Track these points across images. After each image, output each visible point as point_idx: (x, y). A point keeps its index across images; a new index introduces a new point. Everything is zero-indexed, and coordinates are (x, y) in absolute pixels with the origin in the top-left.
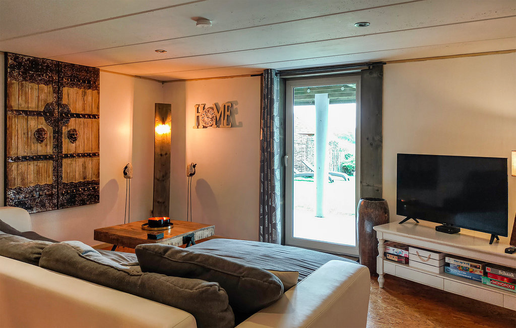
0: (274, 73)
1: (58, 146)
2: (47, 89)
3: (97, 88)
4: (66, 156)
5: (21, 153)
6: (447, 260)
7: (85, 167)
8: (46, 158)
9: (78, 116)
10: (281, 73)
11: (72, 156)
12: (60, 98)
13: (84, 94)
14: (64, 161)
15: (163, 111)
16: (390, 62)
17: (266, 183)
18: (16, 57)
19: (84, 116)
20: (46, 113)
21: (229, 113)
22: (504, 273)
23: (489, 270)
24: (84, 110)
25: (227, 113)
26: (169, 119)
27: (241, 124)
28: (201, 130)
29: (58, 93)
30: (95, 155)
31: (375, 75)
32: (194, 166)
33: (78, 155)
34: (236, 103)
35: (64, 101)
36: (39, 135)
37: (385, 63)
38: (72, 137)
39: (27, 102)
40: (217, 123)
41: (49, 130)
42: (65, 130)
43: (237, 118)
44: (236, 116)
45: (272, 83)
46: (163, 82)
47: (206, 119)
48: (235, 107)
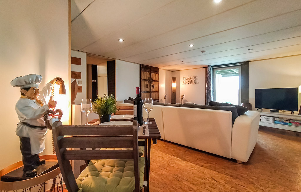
0: (211, 67)
1: (150, 89)
2: (148, 73)
3: (158, 73)
4: (152, 92)
5: (144, 91)
6: (275, 119)
7: (156, 95)
8: (148, 92)
9: (154, 81)
10: (213, 66)
11: (153, 92)
12: (151, 76)
13: (156, 75)
14: (152, 93)
15: (174, 79)
16: (252, 61)
17: (208, 100)
18: (143, 65)
19: (156, 81)
20: (148, 80)
21: (194, 79)
22: (297, 122)
23: (291, 121)
24: (156, 79)
25: (194, 80)
26: (176, 82)
27: (198, 83)
28: (185, 85)
29: (150, 74)
30: (158, 92)
31: (246, 66)
32: (184, 96)
33: (155, 92)
34: (197, 76)
35: (152, 77)
36: (147, 86)
37: (250, 62)
38: (153, 87)
39: (144, 77)
40: (191, 83)
41: (149, 84)
42: (152, 85)
43: (197, 81)
44: (197, 80)
45: (210, 70)
46: (172, 71)
47: (187, 82)
48: (196, 77)
